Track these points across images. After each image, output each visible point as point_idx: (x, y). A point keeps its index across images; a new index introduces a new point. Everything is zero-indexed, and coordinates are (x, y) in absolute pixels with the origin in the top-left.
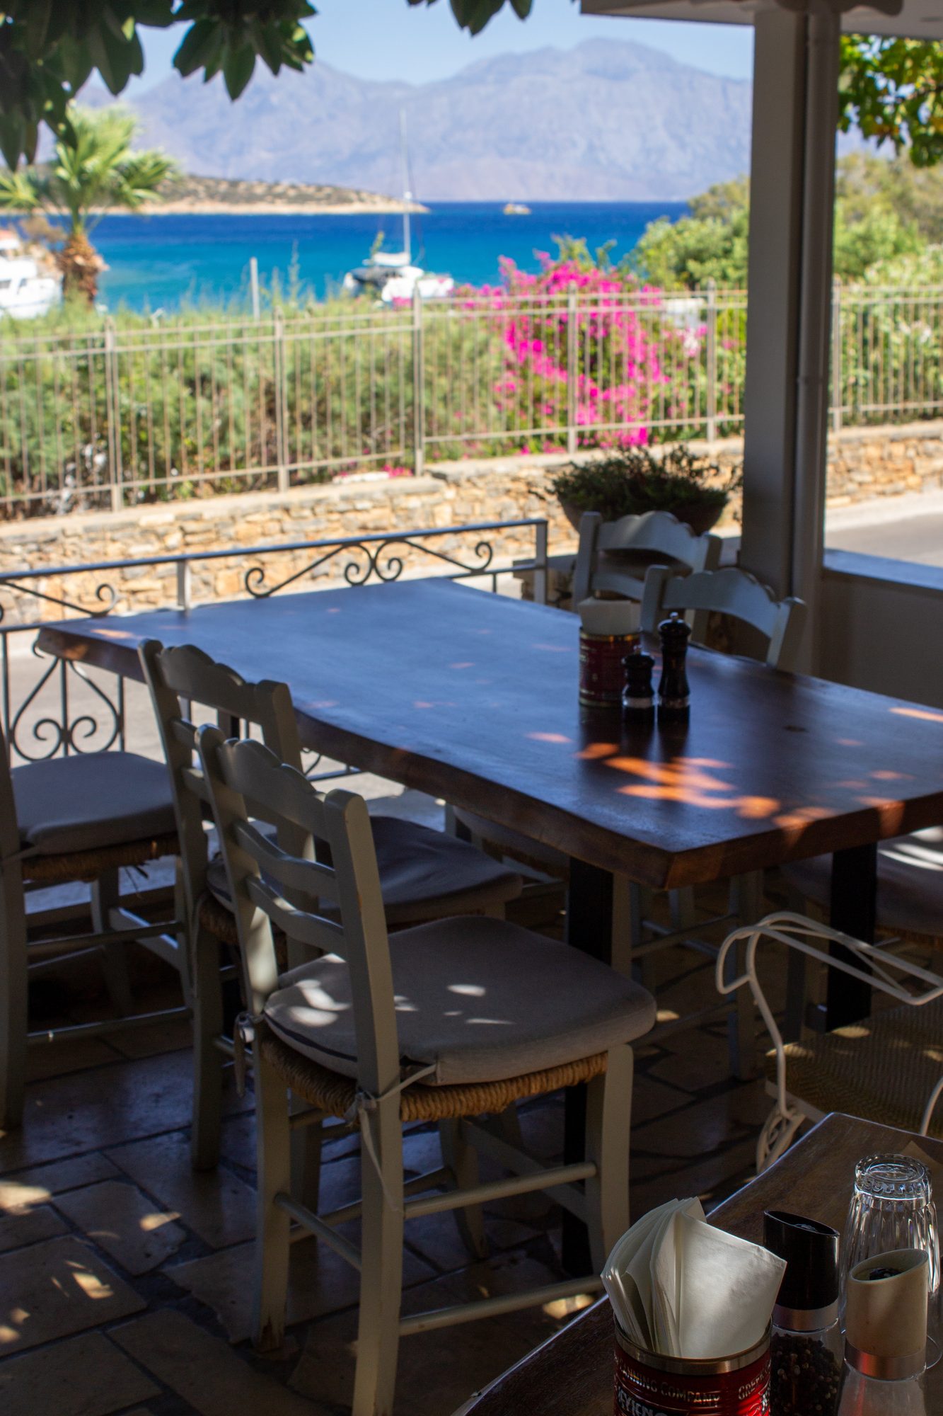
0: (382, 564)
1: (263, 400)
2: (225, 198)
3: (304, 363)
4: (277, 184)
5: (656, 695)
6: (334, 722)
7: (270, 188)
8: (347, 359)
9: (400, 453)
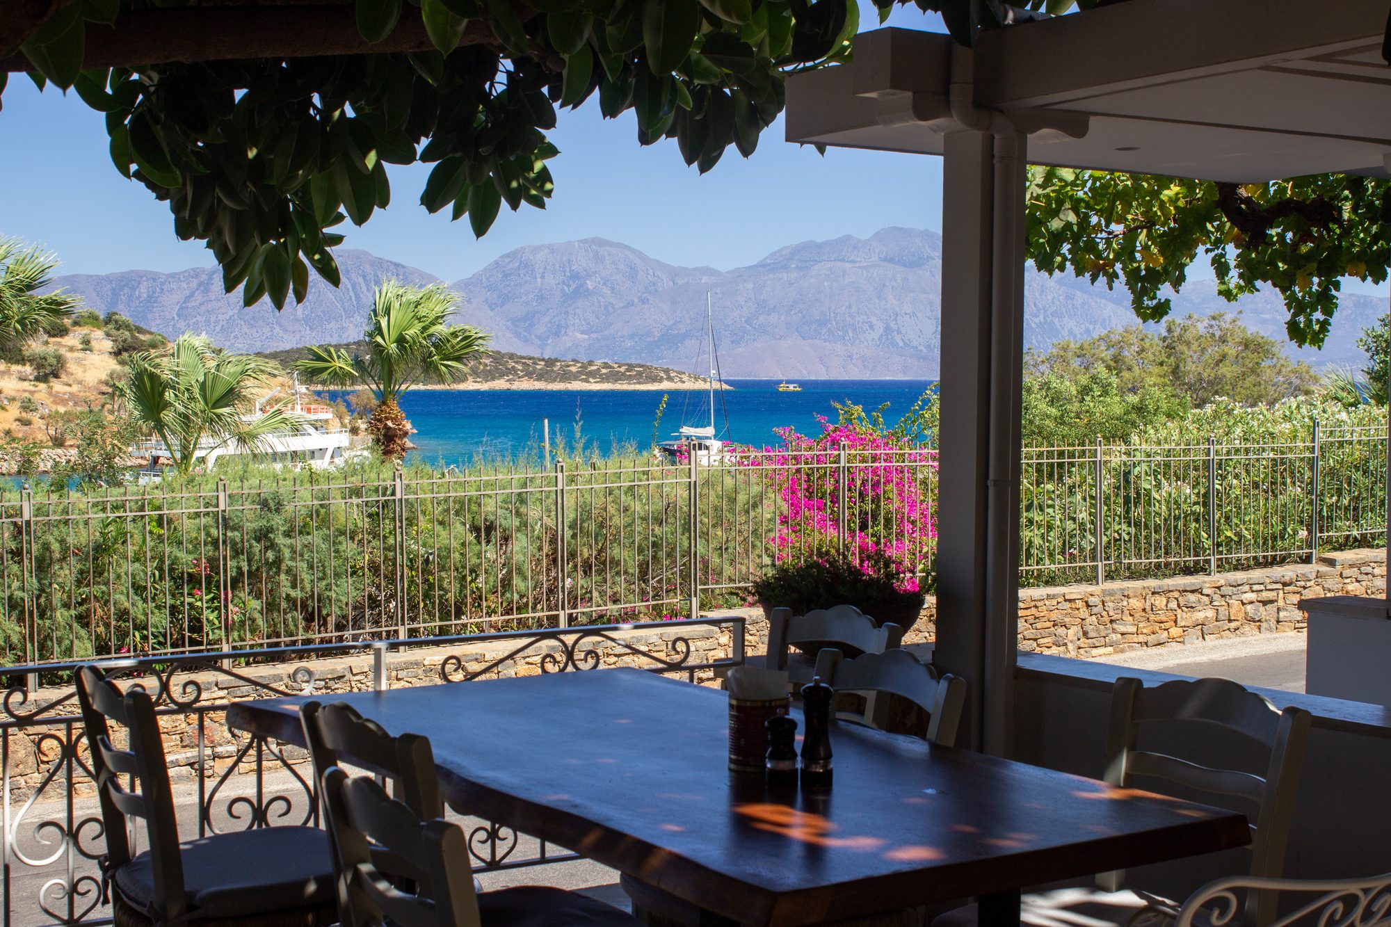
0: (578, 655)
1: (546, 548)
2: (540, 377)
3: (585, 512)
4: (591, 363)
5: (799, 758)
6: (482, 782)
7: (584, 366)
8: (626, 510)
9: (676, 600)
